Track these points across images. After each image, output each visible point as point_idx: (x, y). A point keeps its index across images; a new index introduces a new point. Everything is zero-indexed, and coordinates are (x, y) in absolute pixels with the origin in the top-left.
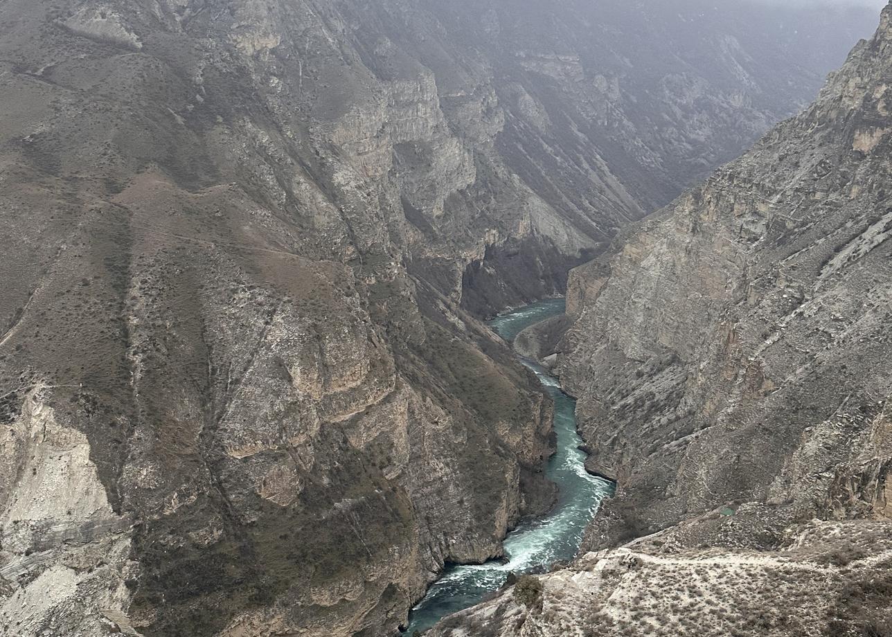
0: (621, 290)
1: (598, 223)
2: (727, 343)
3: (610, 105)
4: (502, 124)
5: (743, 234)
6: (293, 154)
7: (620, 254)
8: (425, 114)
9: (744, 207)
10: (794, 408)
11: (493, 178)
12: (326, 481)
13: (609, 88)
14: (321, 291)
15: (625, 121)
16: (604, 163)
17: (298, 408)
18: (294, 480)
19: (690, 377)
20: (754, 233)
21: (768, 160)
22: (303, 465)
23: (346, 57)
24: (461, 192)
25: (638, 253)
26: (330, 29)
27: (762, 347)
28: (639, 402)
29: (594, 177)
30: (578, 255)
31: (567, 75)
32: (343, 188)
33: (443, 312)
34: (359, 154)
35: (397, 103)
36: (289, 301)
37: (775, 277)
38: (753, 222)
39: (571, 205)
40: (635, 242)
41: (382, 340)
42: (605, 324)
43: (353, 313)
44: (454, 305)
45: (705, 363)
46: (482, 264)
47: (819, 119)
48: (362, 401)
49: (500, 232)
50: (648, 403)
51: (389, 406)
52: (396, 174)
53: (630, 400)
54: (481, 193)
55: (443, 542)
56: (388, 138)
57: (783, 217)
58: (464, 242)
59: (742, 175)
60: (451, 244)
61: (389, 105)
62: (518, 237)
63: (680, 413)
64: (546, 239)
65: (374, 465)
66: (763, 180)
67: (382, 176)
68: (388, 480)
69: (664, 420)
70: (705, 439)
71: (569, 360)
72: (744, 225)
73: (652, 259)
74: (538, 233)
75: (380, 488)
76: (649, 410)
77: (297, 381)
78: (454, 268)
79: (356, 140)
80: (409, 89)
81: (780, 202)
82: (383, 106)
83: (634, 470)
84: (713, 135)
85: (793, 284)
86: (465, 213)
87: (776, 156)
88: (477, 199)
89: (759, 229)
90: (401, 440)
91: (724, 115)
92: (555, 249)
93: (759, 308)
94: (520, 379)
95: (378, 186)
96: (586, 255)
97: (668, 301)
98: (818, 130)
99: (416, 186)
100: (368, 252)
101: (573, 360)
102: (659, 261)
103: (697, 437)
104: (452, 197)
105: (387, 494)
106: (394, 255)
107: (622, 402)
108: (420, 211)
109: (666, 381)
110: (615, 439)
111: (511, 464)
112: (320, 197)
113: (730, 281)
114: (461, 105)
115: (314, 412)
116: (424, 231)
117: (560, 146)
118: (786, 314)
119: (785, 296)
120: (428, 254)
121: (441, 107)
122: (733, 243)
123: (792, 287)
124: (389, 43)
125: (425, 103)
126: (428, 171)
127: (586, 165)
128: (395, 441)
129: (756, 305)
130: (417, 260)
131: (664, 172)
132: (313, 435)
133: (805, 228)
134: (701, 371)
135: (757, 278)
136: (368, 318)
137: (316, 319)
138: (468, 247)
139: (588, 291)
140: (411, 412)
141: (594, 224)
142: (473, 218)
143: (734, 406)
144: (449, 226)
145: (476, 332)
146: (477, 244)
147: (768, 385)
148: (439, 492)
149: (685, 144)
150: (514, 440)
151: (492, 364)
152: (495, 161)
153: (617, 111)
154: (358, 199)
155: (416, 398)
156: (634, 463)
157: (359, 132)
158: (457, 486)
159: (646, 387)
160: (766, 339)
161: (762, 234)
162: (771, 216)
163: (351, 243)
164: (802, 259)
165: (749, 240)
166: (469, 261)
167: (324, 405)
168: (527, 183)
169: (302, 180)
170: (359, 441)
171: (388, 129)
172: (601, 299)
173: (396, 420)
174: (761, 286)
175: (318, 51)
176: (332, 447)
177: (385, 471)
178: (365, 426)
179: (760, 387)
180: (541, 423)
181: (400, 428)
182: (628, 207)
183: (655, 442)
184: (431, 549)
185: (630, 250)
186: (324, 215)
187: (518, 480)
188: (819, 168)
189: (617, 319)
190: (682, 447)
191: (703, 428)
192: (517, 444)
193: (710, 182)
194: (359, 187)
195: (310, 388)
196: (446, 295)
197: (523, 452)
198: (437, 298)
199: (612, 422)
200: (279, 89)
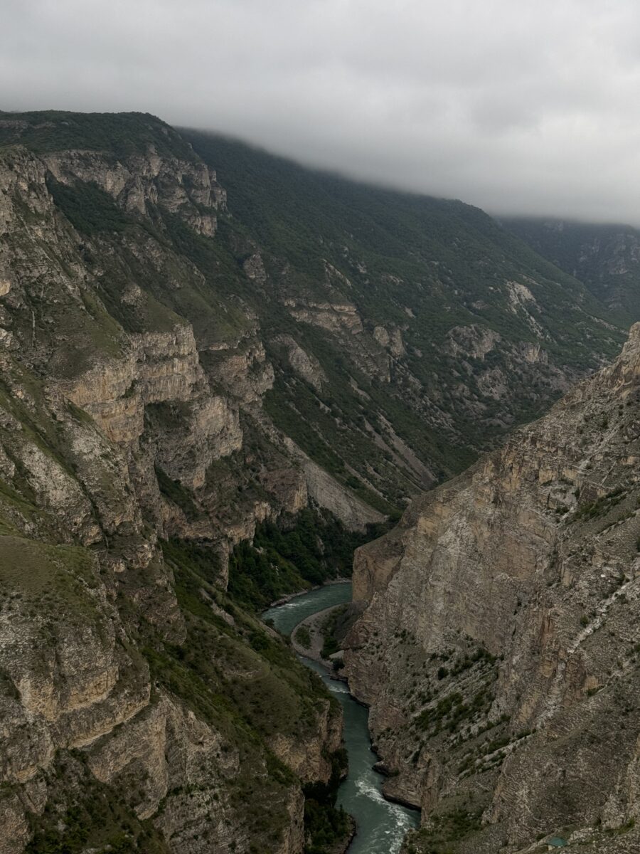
0: (417, 571)
1: (385, 493)
2: (542, 632)
3: (392, 359)
4: (272, 381)
5: (551, 505)
6: (24, 418)
7: (414, 529)
8: (183, 369)
9: (550, 473)
10: (624, 710)
11: (262, 441)
12: (61, 827)
13: (391, 341)
14: (59, 583)
15: (411, 378)
16: (389, 424)
17: (26, 733)
18: (20, 827)
19: (501, 674)
20: (563, 504)
21: (572, 421)
22: (33, 807)
23: (88, 307)
24: (226, 459)
25: (434, 529)
26: (70, 275)
27: (581, 637)
28: (444, 708)
29: (378, 440)
30: (364, 531)
31: (344, 326)
32: (85, 457)
33: (208, 604)
34: (104, 417)
35: (148, 359)
36: (18, 597)
37: (590, 554)
38: (561, 491)
39: (354, 472)
40: (430, 514)
41: (134, 641)
42: (400, 613)
43: (98, 608)
44: (220, 596)
45: (518, 657)
46: (251, 543)
47: (625, 376)
48: (108, 720)
49: (272, 506)
50: (454, 708)
51: (142, 724)
52: (148, 439)
53: (433, 705)
54: (250, 460)
56: (138, 398)
57: (594, 485)
58: (229, 518)
59: (545, 437)
60: (215, 521)
61: (139, 361)
62: (294, 511)
63: (492, 719)
64: (325, 512)
65: (123, 802)
66: (569, 443)
67: (132, 442)
68: (140, 822)
69: (474, 729)
70: (523, 752)
71: (359, 658)
72: (552, 494)
73: (450, 534)
74: (317, 505)
75: (131, 832)
76: (455, 716)
77: (27, 697)
78: (219, 549)
79: (100, 401)
80: (163, 342)
81: (589, 467)
82: (133, 360)
83: (443, 794)
84: (508, 393)
85: (612, 562)
86: (230, 483)
87: (580, 416)
88: (246, 467)
89: (569, 500)
90: (157, 768)
91: (520, 372)
92: (338, 523)
93: (575, 590)
94: (301, 683)
95: (127, 454)
96: (374, 532)
97: (472, 583)
98: (624, 388)
99: (172, 453)
100: (115, 533)
101: (364, 658)
102: (458, 536)
103: (514, 749)
104: (214, 466)
105: (141, 840)
106: (147, 536)
107: (423, 709)
108: (178, 482)
109: (474, 679)
110: (418, 754)
111: (295, 791)
112: (57, 469)
113: (540, 558)
114: (224, 360)
115: (48, 736)
116: (182, 507)
117: (338, 406)
118: (606, 597)
119: (603, 576)
120: (188, 534)
121: (200, 361)
122: (541, 515)
123: (611, 566)
124: (139, 291)
125: (182, 357)
126: (186, 436)
127: (369, 427)
128: (151, 769)
129: (571, 587)
130: (175, 541)
131: (457, 434)
132: (45, 768)
133: (619, 497)
134: (514, 667)
135: (569, 555)
136: (116, 614)
137: (51, 617)
138: (236, 524)
139: (377, 574)
140: (170, 731)
141: (381, 494)
142: (240, 489)
143: (555, 709)
144: (213, 499)
145: (247, 625)
146: (246, 520)
147: (592, 682)
148: (205, 834)
149: (477, 403)
150: (295, 761)
151: (267, 666)
152: (265, 423)
153: (401, 367)
154: (104, 470)
155: (177, 711)
156: (441, 784)
157: (104, 392)
158: (228, 823)
159: (451, 687)
160: (585, 627)
161: (572, 504)
162: (581, 484)
163: (95, 523)
164: (618, 534)
165: (558, 511)
166: (236, 541)
167: (60, 727)
168: (303, 448)
169: (35, 449)
170: (103, 773)
171: (139, 388)
172: (394, 582)
173: (151, 742)
174: (575, 564)
175: (55, 299)
176: (71, 782)
177: (137, 809)
178: (112, 752)
179: (582, 684)
180: (328, 739)
181: (156, 753)
182: (418, 474)
183: (465, 758)
185: (424, 524)
186: (62, 490)
187: (303, 813)
188: (629, 429)
189: (413, 606)
190: (498, 762)
191: (520, 737)
192: (299, 766)
193: (511, 446)
194: (105, 456)
195: (44, 707)
196: (211, 583)
197: (307, 776)
198: (199, 586)
199: (412, 733)
200: (8, 342)
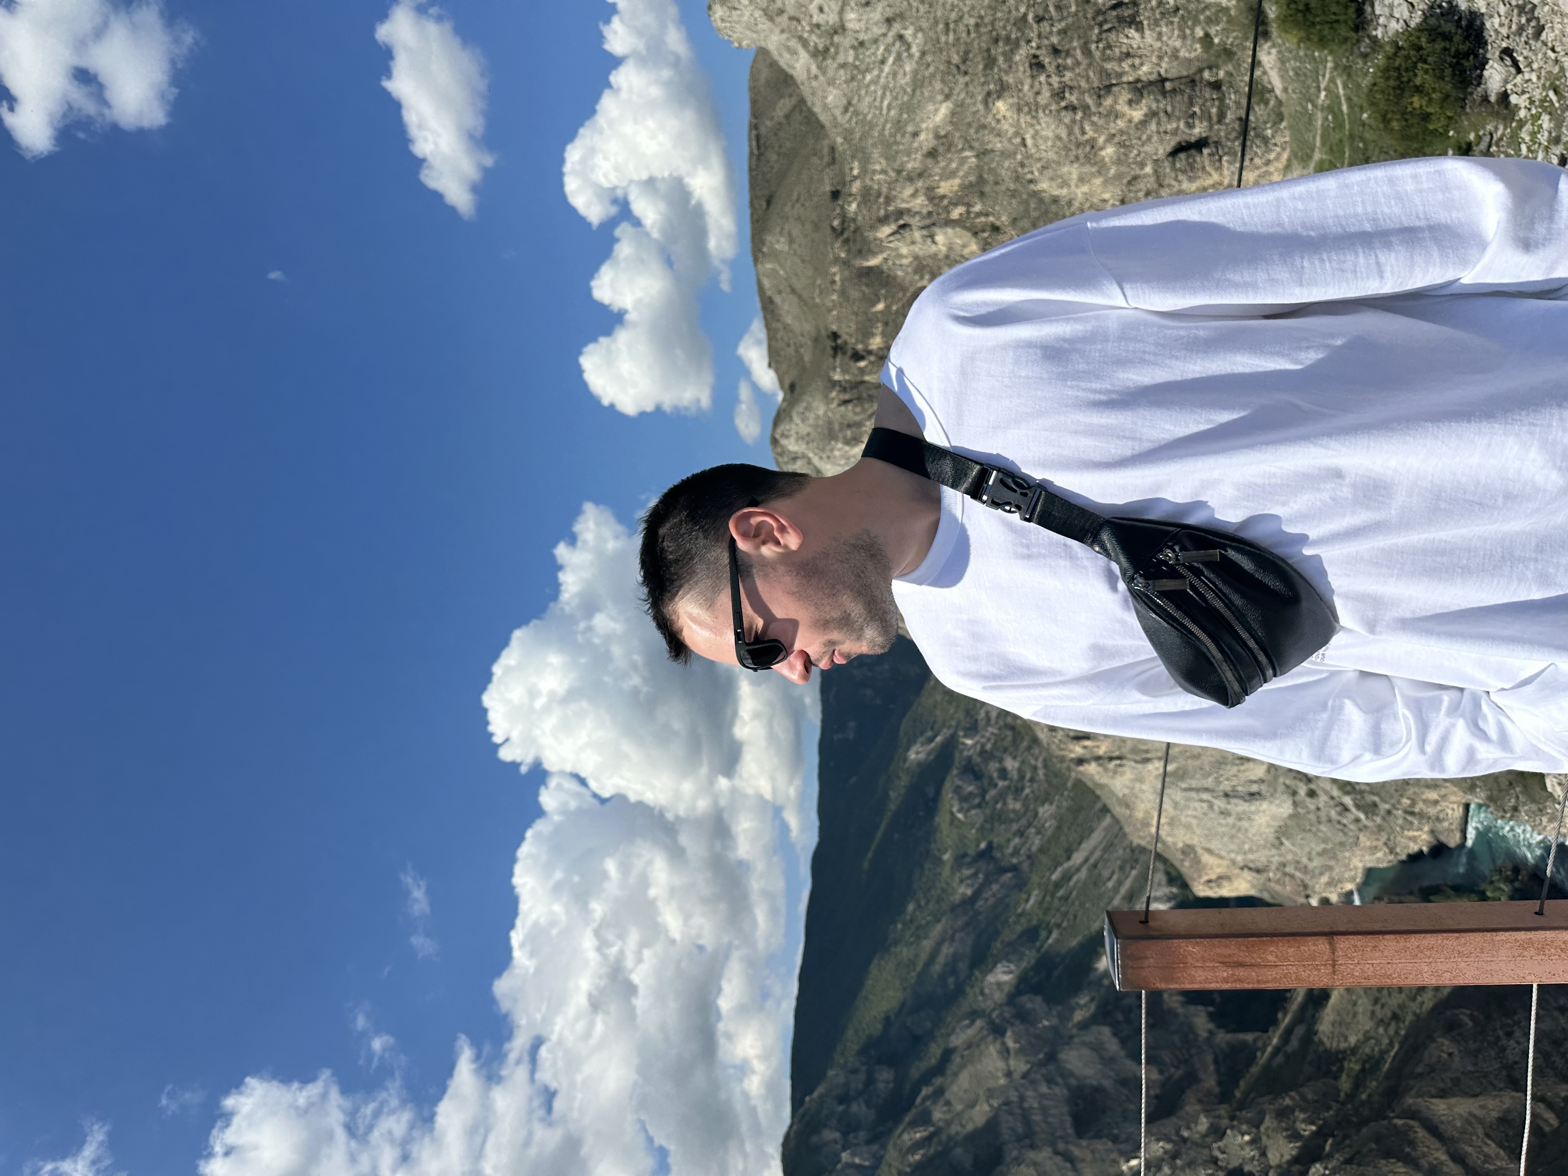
1: (1132, 868)
4: (1036, 997)
7: (1164, 838)
16: (1060, 867)
29: (1078, 878)
35: (1028, 1137)
41: (1347, 1142)
51: (1442, 1128)
61: (1031, 1147)
96: (1174, 878)
126: (1105, 1090)
131: (1059, 800)
140: (1443, 1093)
141: (1133, 873)
155: (1421, 1086)
181: (1473, 1109)
182: (1106, 836)
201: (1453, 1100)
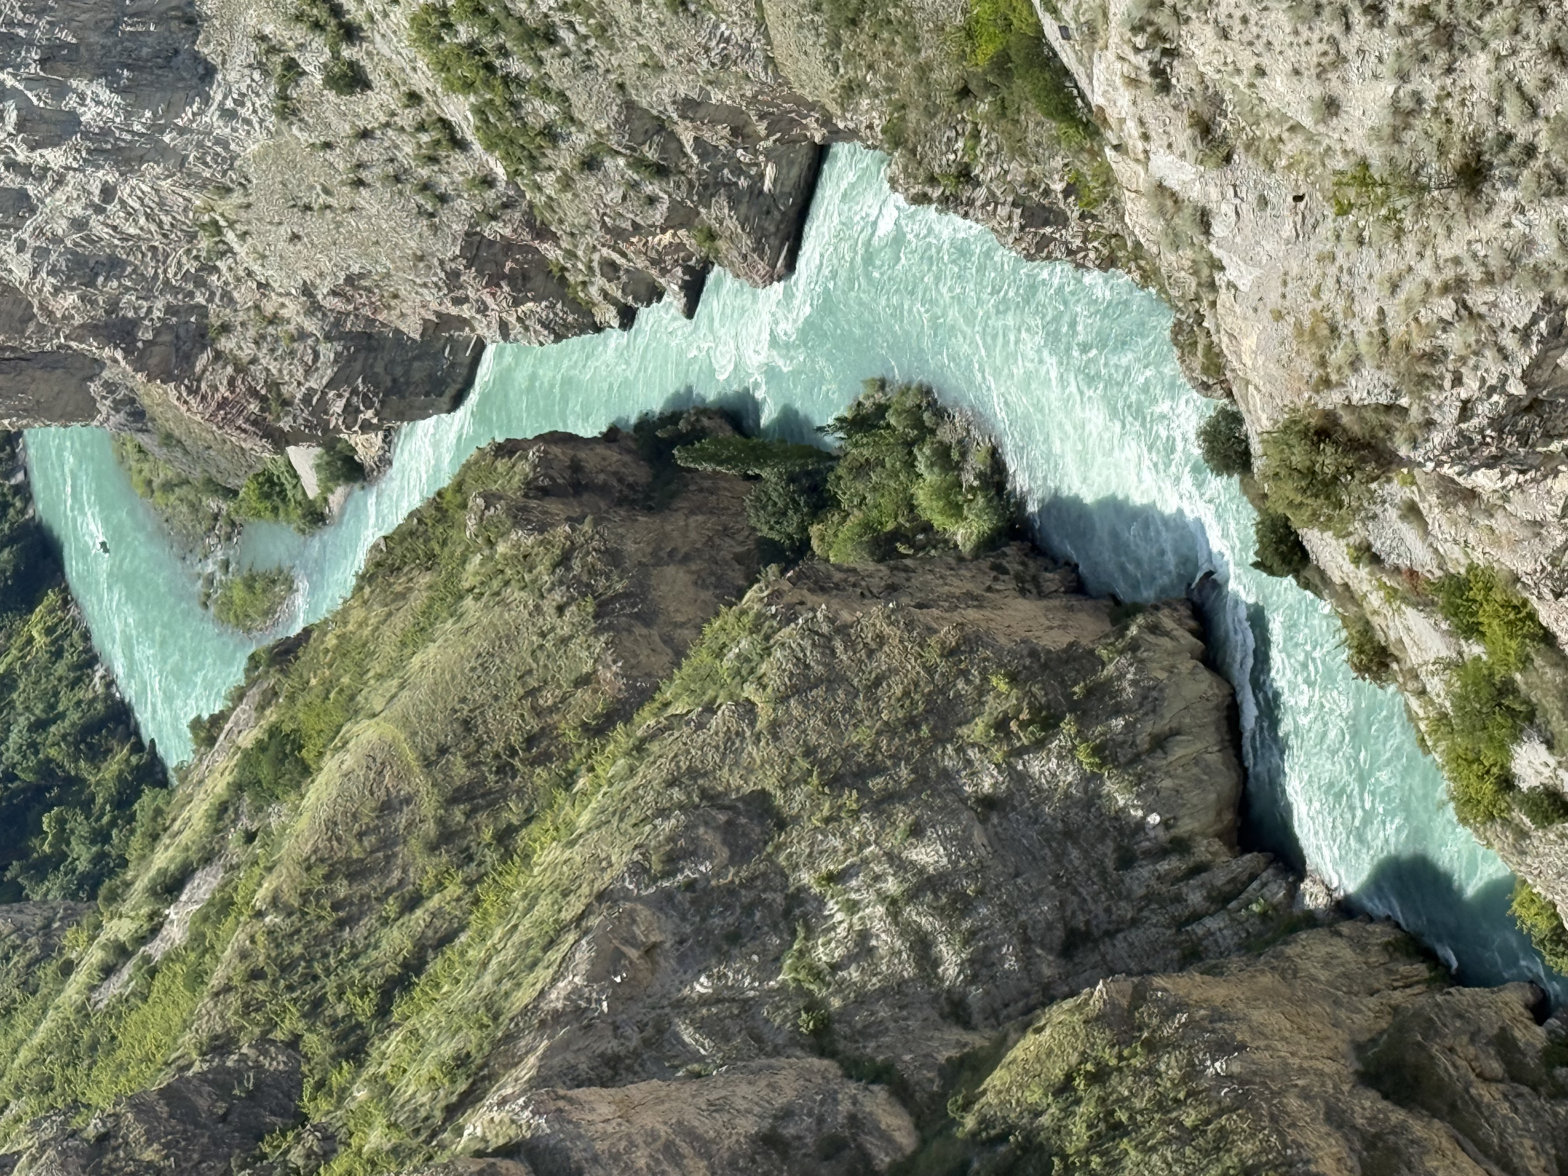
55: (1164, 866)
184: (1196, 917)
201: (637, 1090)
